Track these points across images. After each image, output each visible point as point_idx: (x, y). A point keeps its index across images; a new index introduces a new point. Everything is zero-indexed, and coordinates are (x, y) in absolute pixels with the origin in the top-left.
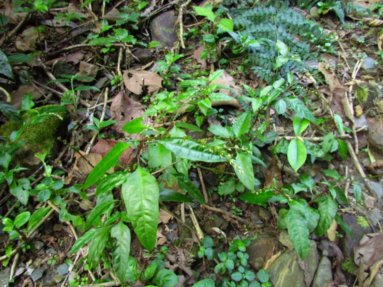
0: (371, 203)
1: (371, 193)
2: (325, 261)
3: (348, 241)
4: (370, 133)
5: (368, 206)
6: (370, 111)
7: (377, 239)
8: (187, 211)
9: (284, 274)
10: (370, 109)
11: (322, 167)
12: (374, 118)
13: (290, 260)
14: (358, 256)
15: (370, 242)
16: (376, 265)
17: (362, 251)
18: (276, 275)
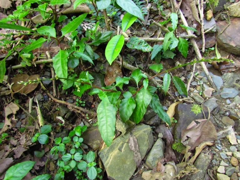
0: (210, 93)
1: (211, 85)
2: (159, 142)
3: (179, 126)
4: (218, 34)
5: (206, 96)
6: (220, 15)
7: (204, 124)
8: (34, 103)
9: (113, 155)
10: (221, 13)
11: (169, 64)
12: (225, 21)
13: (122, 143)
14: (186, 138)
15: (197, 127)
16: (200, 146)
17: (189, 134)
18: (106, 155)
